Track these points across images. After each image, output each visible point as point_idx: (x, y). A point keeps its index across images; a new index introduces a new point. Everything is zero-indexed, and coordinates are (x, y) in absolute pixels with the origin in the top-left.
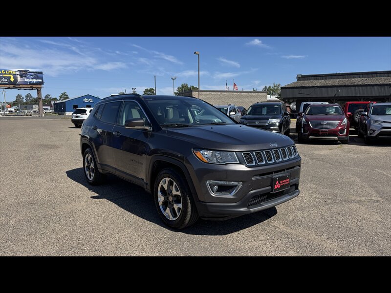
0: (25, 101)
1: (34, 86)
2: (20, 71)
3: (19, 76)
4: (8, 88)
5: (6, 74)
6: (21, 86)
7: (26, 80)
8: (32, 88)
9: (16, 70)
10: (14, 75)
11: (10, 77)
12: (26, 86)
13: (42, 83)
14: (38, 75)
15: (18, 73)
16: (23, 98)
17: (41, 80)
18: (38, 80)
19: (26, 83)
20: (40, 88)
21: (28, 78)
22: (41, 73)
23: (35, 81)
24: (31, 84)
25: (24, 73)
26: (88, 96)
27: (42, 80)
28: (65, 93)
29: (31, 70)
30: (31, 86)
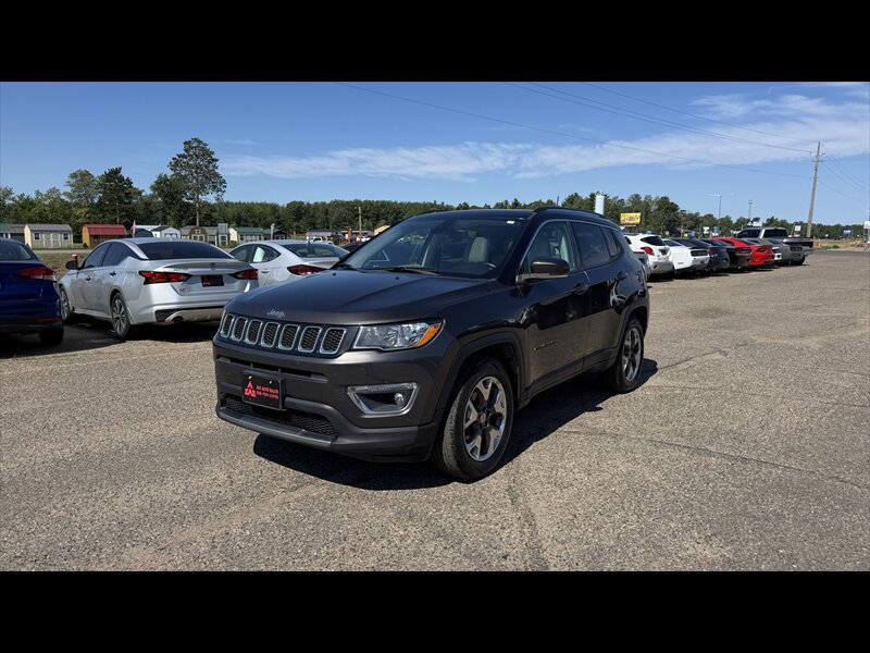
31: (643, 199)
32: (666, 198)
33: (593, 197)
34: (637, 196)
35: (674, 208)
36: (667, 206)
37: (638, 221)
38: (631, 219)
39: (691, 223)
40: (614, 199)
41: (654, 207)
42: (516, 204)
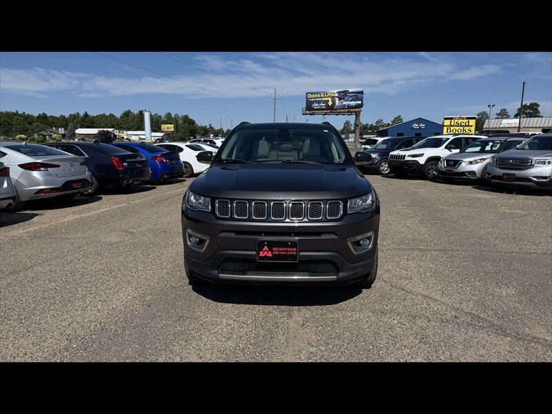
0: (353, 129)
1: (352, 110)
2: (339, 93)
3: (337, 99)
4: (326, 114)
5: (325, 97)
6: (338, 111)
7: (344, 103)
8: (350, 113)
9: (335, 91)
10: (333, 98)
11: (328, 101)
12: (343, 111)
13: (360, 106)
14: (358, 95)
15: (337, 95)
16: (351, 125)
17: (360, 102)
18: (357, 102)
19: (343, 107)
20: (359, 112)
21: (347, 101)
22: (362, 93)
23: (353, 103)
24: (350, 107)
25: (343, 95)
26: (419, 121)
27: (362, 102)
28: (399, 117)
29: (351, 90)
30: (349, 110)
31: (173, 116)
32: (186, 116)
33: (141, 113)
34: (170, 114)
35: (192, 122)
36: (188, 121)
37: (173, 130)
38: (168, 128)
39: (203, 132)
40: (155, 115)
41: (181, 121)
42: (86, 115)
